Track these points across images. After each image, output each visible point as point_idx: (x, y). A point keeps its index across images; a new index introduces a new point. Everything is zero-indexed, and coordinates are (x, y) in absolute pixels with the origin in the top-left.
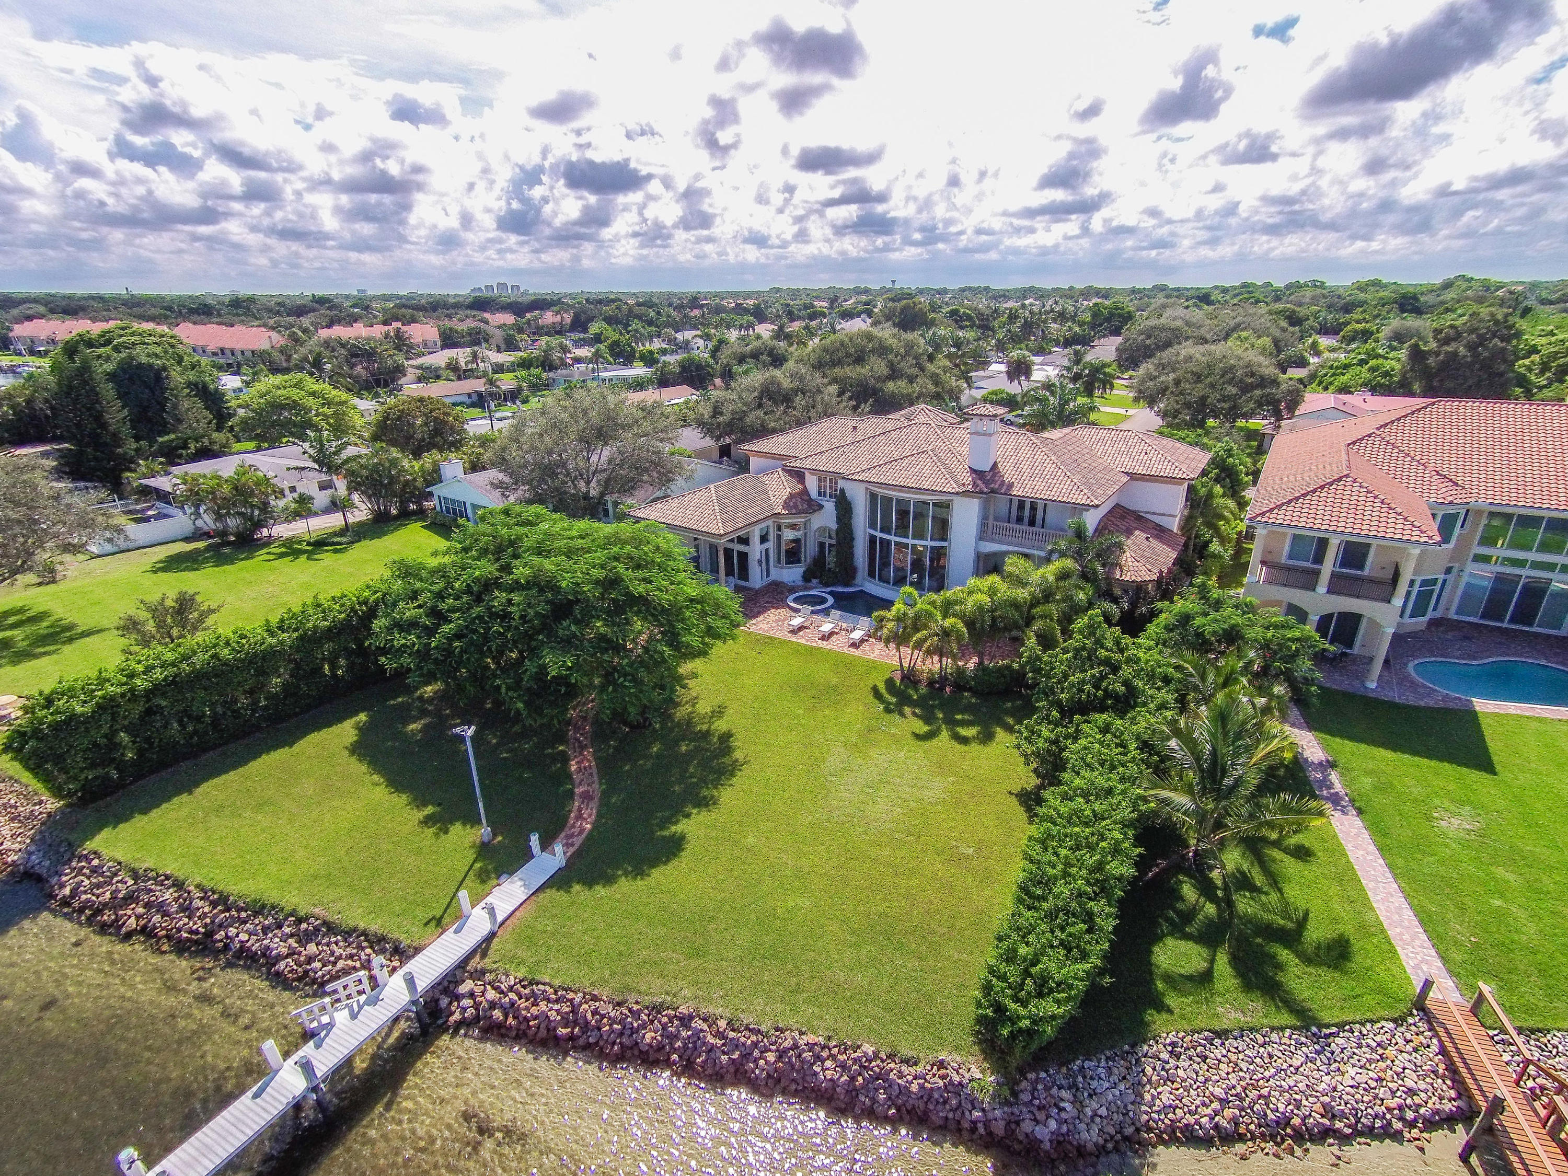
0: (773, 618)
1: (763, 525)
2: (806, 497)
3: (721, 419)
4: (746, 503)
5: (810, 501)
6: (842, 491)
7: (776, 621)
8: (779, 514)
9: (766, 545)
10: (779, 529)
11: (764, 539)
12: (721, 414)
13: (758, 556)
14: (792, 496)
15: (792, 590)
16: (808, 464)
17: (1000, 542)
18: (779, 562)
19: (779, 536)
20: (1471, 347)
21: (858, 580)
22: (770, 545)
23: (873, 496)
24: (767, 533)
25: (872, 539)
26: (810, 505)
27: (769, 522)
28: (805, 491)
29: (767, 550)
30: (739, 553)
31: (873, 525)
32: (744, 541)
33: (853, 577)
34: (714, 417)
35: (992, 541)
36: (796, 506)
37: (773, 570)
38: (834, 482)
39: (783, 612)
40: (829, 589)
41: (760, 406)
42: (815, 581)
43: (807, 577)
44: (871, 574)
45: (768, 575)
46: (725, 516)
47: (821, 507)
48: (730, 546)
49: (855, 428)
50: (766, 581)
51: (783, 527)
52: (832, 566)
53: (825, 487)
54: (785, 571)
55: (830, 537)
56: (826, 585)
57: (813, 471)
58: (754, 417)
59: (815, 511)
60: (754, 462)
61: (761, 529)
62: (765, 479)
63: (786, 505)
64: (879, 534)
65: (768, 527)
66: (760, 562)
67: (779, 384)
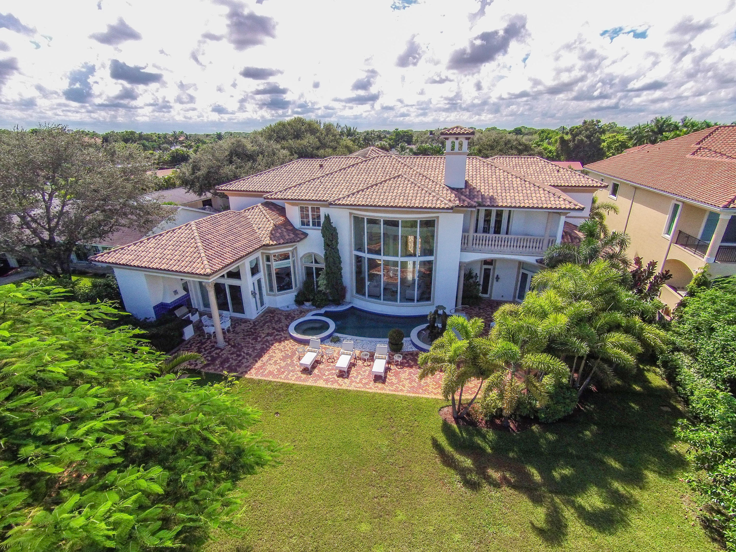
0: (279, 355)
1: (252, 257)
2: (290, 228)
3: (199, 173)
4: (231, 237)
5: (294, 230)
6: (327, 218)
7: (284, 359)
8: (268, 245)
9: (257, 277)
10: (268, 259)
11: (254, 271)
12: (199, 170)
13: (251, 288)
14: (276, 227)
15: (290, 317)
16: (289, 195)
17: (480, 251)
18: (271, 289)
19: (269, 267)
20: (588, 137)
21: (348, 297)
22: (262, 275)
23: (358, 221)
24: (257, 265)
25: (359, 259)
26: (296, 235)
27: (258, 254)
28: (287, 223)
29: (259, 281)
30: (231, 287)
31: (360, 248)
32: (235, 275)
33: (344, 296)
34: (193, 173)
35: (474, 251)
36: (282, 236)
37: (266, 298)
38: (316, 210)
39: (288, 344)
40: (323, 311)
41: (231, 162)
42: (308, 304)
43: (299, 301)
44: (360, 290)
45: (262, 304)
46: (210, 252)
47: (306, 235)
48: (222, 281)
49: (321, 166)
50: (261, 310)
51: (272, 258)
52: (322, 288)
53: (307, 216)
54: (278, 298)
55: (316, 262)
56: (319, 307)
57: (294, 201)
58: (228, 170)
59: (301, 239)
60: (233, 201)
61: (251, 262)
62: (247, 213)
63: (272, 236)
64: (366, 255)
65: (257, 259)
66: (254, 294)
67: (244, 146)
